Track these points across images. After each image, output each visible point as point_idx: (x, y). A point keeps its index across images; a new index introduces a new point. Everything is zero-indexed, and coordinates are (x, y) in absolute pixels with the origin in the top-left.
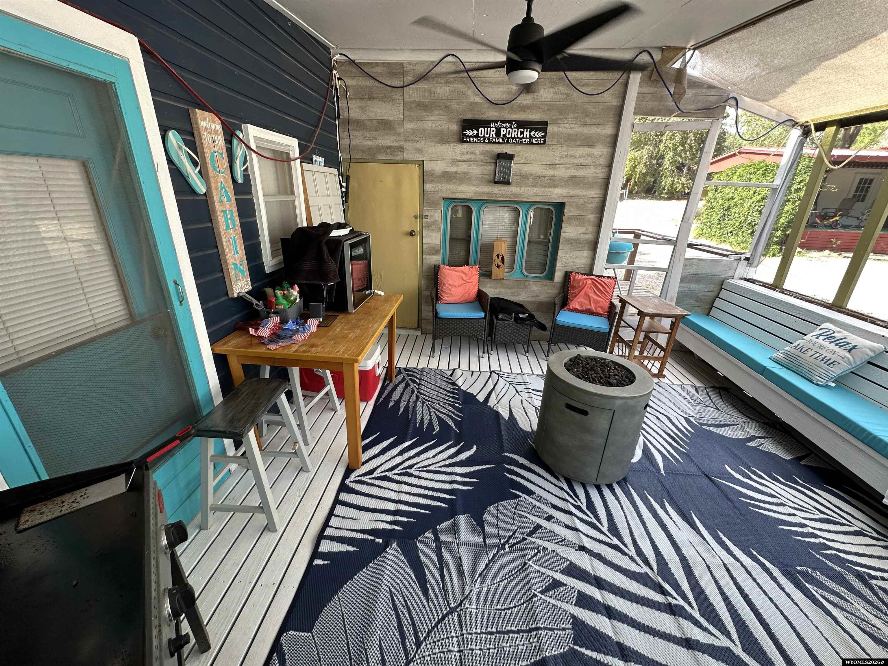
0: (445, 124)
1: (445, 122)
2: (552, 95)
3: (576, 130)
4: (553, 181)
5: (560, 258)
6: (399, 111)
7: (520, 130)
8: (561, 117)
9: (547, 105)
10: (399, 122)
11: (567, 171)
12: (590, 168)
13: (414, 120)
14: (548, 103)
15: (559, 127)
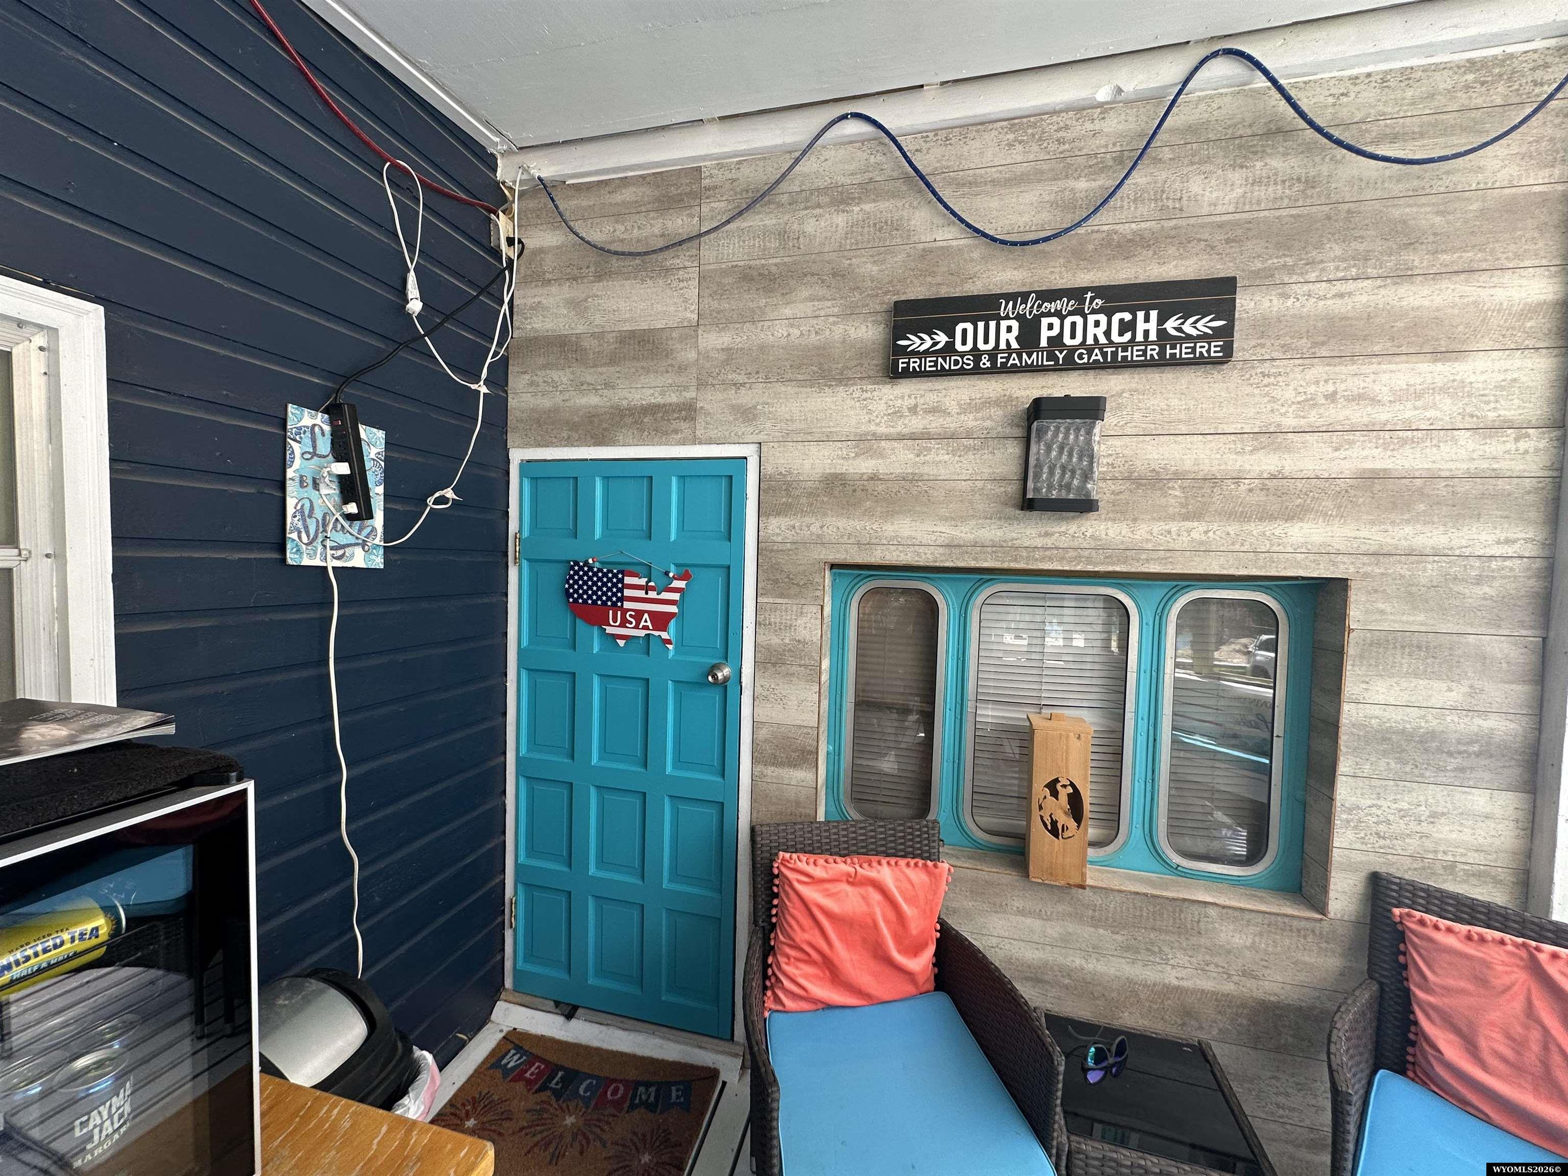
0: (834, 323)
1: (831, 319)
2: (1239, 191)
3: (1364, 299)
4: (1280, 494)
5: (1350, 811)
6: (686, 301)
7: (1116, 318)
8: (1290, 261)
9: (1221, 226)
10: (687, 331)
11: (1342, 454)
12: (1455, 441)
13: (729, 321)
14: (1224, 218)
15: (1286, 296)
